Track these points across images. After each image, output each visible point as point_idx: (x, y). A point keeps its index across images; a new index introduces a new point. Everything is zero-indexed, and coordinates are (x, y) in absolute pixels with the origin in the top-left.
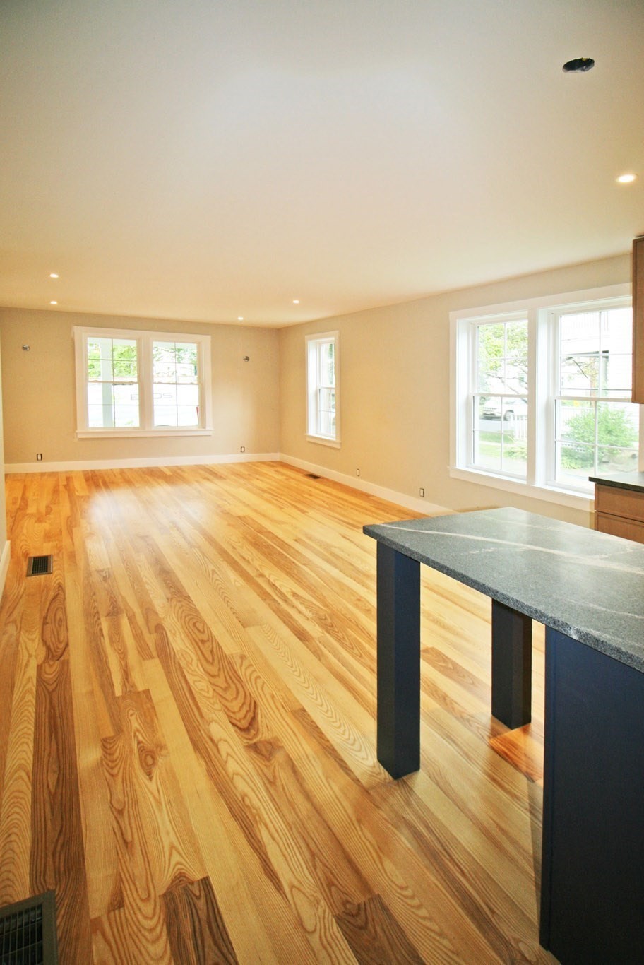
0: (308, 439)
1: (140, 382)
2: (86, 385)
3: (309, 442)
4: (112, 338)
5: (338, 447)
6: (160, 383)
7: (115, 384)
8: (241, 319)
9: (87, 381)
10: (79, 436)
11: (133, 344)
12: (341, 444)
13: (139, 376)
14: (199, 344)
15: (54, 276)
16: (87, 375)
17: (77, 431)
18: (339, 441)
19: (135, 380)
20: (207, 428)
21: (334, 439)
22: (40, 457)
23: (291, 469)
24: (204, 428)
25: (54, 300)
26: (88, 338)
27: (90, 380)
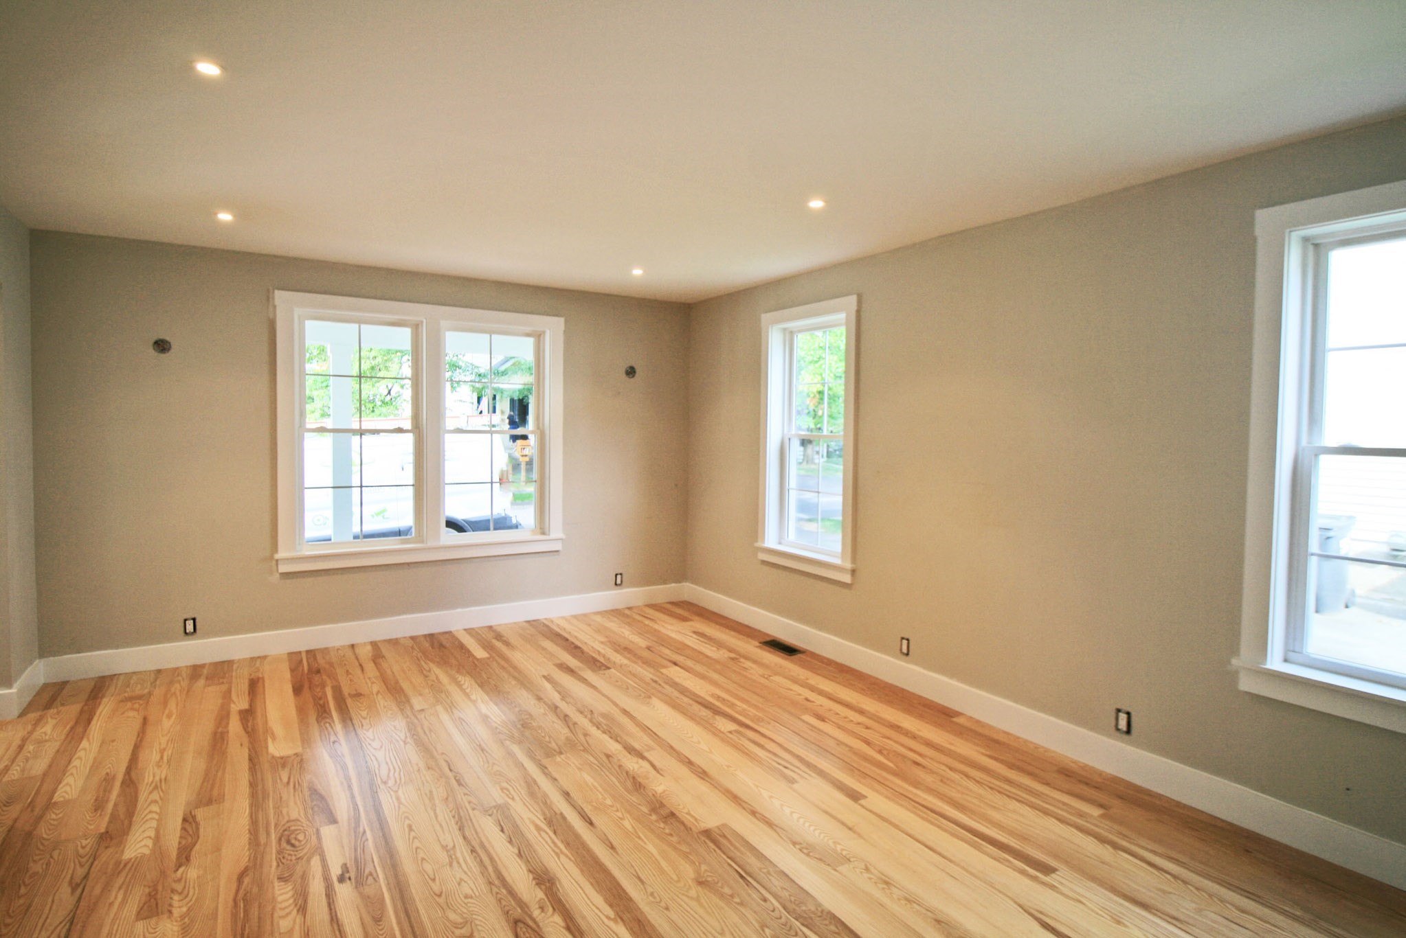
0: (762, 556)
1: (417, 428)
2: (302, 439)
3: (764, 562)
4: (360, 322)
5: (847, 578)
6: (459, 431)
7: (362, 433)
8: (637, 272)
9: (303, 429)
10: (283, 568)
11: (403, 337)
12: (853, 572)
13: (416, 417)
14: (539, 337)
15: (208, 69)
16: (302, 414)
17: (277, 556)
18: (848, 565)
19: (407, 425)
20: (553, 536)
21: (837, 561)
22: (192, 627)
23: (721, 625)
24: (543, 533)
25: (227, 207)
26: (307, 322)
27: (308, 426)
